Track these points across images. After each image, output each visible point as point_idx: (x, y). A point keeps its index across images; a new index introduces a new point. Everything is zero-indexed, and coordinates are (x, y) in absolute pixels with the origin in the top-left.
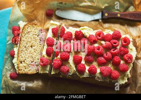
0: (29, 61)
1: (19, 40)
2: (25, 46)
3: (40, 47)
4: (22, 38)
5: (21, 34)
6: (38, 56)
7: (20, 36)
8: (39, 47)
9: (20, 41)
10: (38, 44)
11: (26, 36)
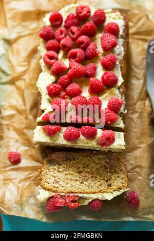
0: (105, 173)
1: (71, 195)
2: (80, 184)
3: (78, 159)
4: (67, 190)
5: (61, 192)
6: (94, 160)
7: (63, 194)
8: (78, 161)
9: (72, 193)
10: (73, 163)
11: (62, 185)
